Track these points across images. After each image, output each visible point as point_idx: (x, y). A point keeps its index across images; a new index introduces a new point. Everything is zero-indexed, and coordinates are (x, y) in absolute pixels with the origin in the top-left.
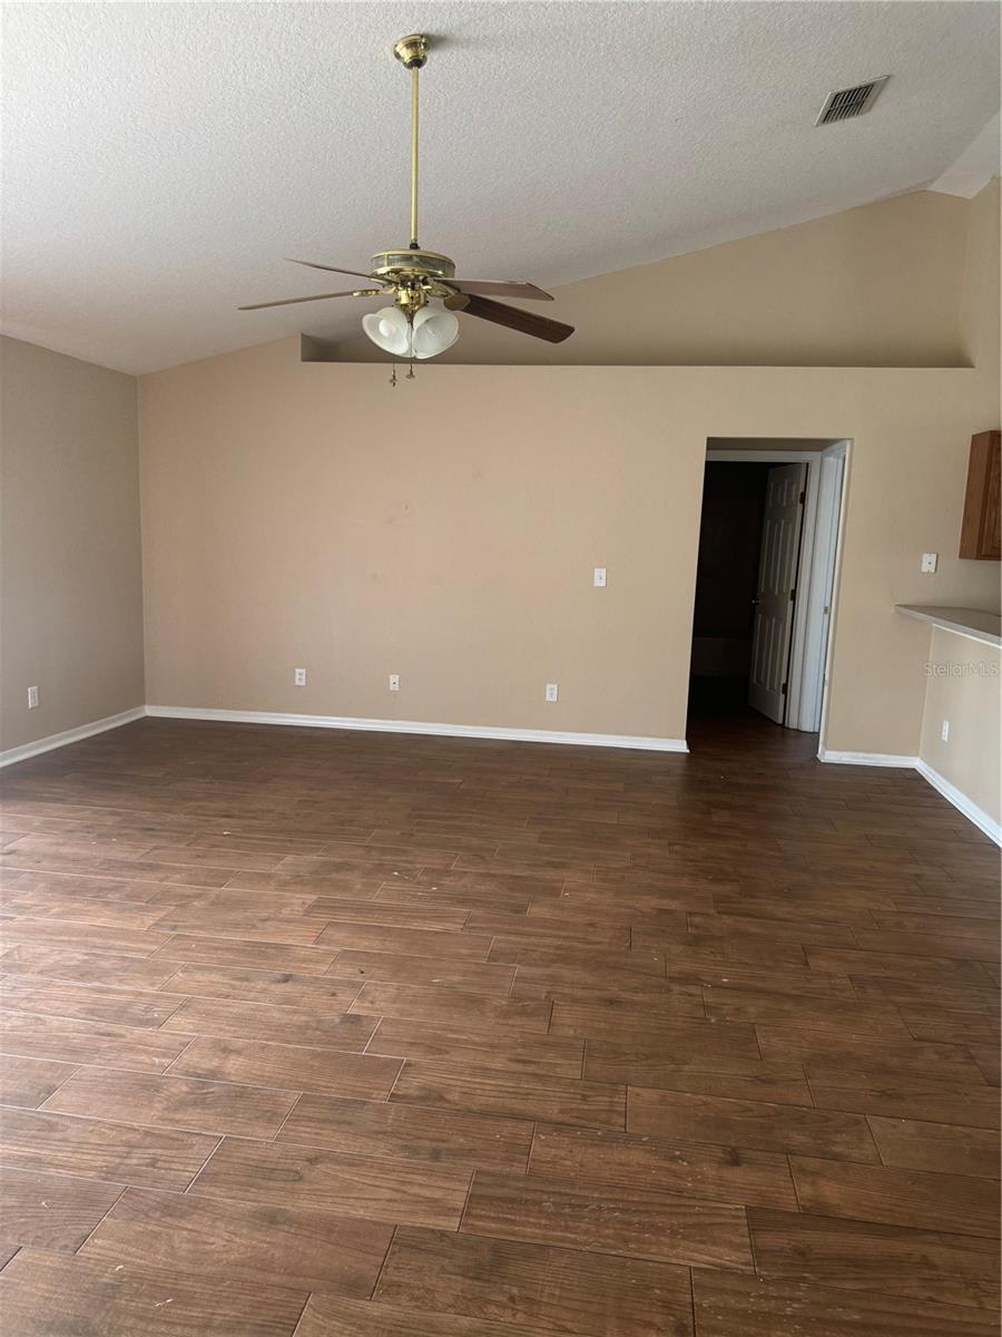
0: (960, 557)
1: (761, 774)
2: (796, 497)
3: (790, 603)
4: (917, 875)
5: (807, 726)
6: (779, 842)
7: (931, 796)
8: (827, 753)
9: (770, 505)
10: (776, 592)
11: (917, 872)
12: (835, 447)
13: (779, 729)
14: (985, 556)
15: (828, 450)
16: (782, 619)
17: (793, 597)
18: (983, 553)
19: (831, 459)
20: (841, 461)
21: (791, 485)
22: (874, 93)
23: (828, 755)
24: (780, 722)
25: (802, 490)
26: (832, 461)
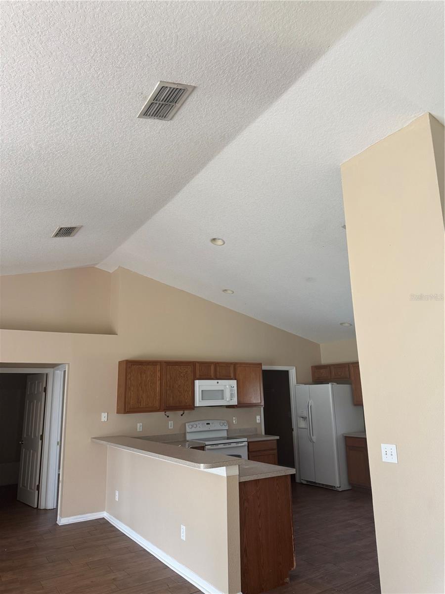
0: (117, 413)
1: (28, 542)
2: (41, 389)
3: (40, 441)
4: (113, 579)
5: (50, 505)
6: (42, 583)
7: (113, 531)
8: (62, 520)
9: (28, 393)
10: (33, 437)
11: (113, 577)
12: (60, 366)
13: (35, 510)
14: (128, 412)
15: (57, 367)
16: (36, 451)
17: (42, 439)
18: (127, 410)
19: (58, 371)
20: (63, 373)
21: (39, 383)
22: (76, 230)
23: (62, 521)
24: (36, 506)
25: (44, 386)
26: (59, 373)
